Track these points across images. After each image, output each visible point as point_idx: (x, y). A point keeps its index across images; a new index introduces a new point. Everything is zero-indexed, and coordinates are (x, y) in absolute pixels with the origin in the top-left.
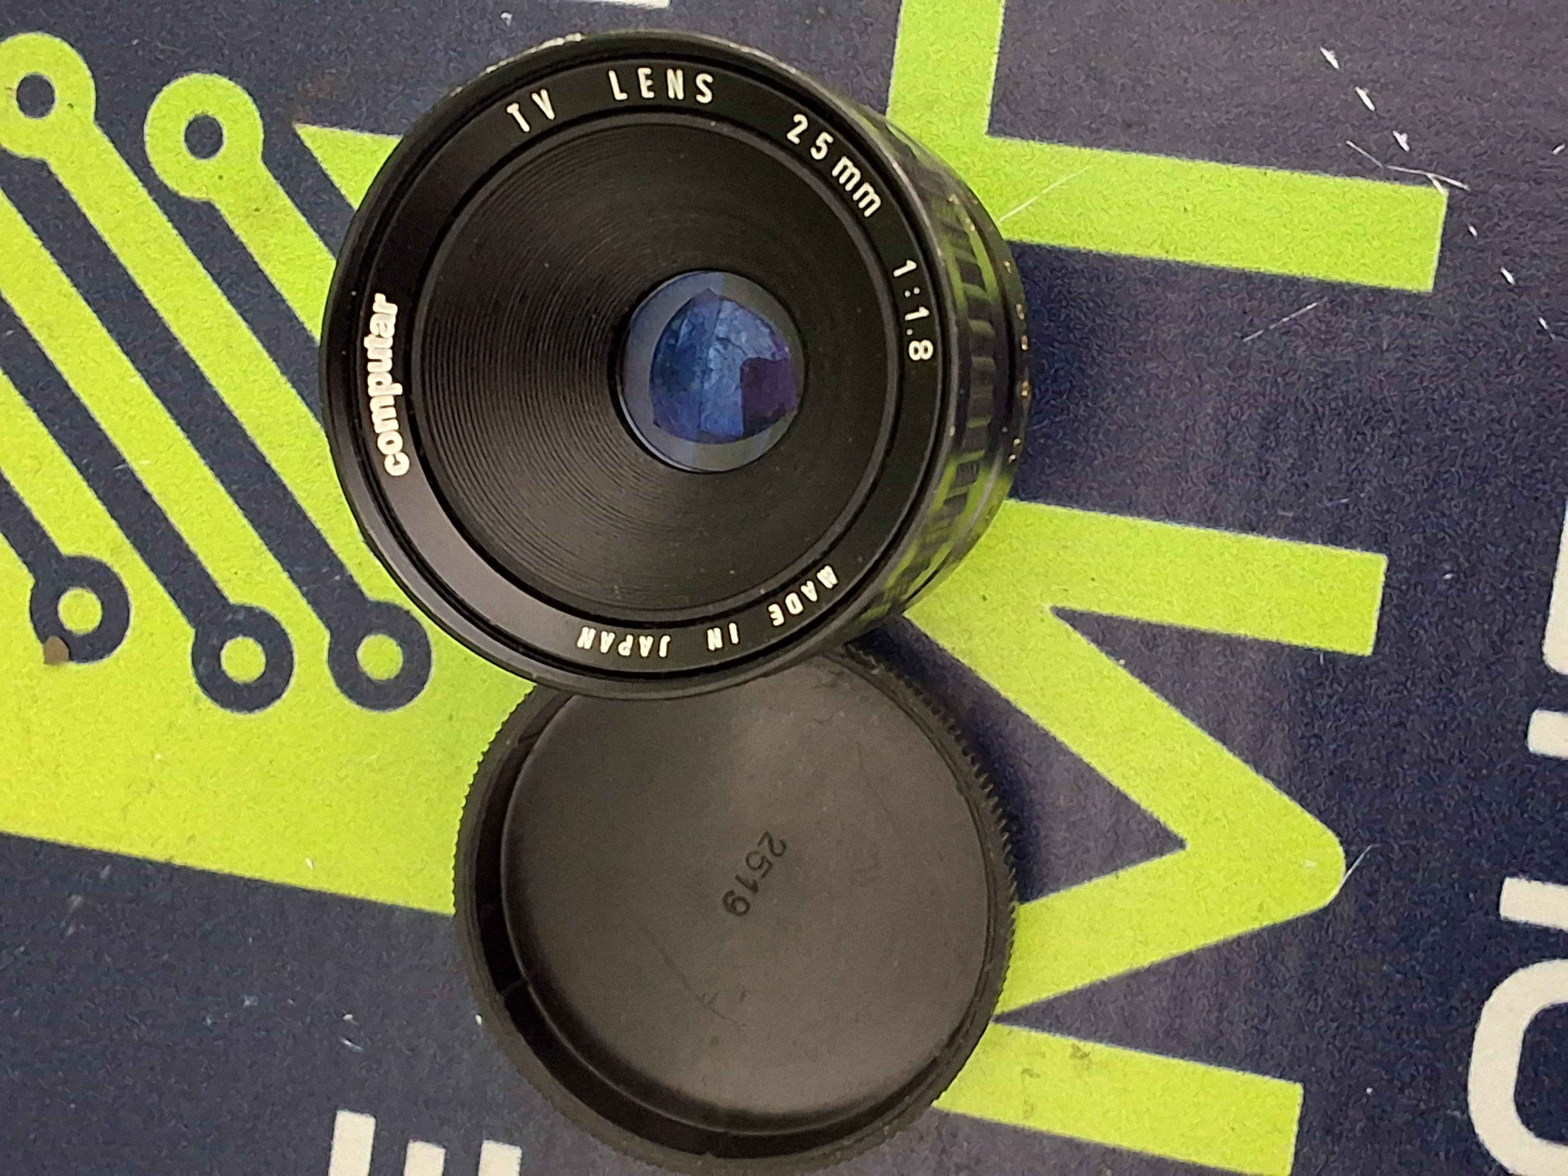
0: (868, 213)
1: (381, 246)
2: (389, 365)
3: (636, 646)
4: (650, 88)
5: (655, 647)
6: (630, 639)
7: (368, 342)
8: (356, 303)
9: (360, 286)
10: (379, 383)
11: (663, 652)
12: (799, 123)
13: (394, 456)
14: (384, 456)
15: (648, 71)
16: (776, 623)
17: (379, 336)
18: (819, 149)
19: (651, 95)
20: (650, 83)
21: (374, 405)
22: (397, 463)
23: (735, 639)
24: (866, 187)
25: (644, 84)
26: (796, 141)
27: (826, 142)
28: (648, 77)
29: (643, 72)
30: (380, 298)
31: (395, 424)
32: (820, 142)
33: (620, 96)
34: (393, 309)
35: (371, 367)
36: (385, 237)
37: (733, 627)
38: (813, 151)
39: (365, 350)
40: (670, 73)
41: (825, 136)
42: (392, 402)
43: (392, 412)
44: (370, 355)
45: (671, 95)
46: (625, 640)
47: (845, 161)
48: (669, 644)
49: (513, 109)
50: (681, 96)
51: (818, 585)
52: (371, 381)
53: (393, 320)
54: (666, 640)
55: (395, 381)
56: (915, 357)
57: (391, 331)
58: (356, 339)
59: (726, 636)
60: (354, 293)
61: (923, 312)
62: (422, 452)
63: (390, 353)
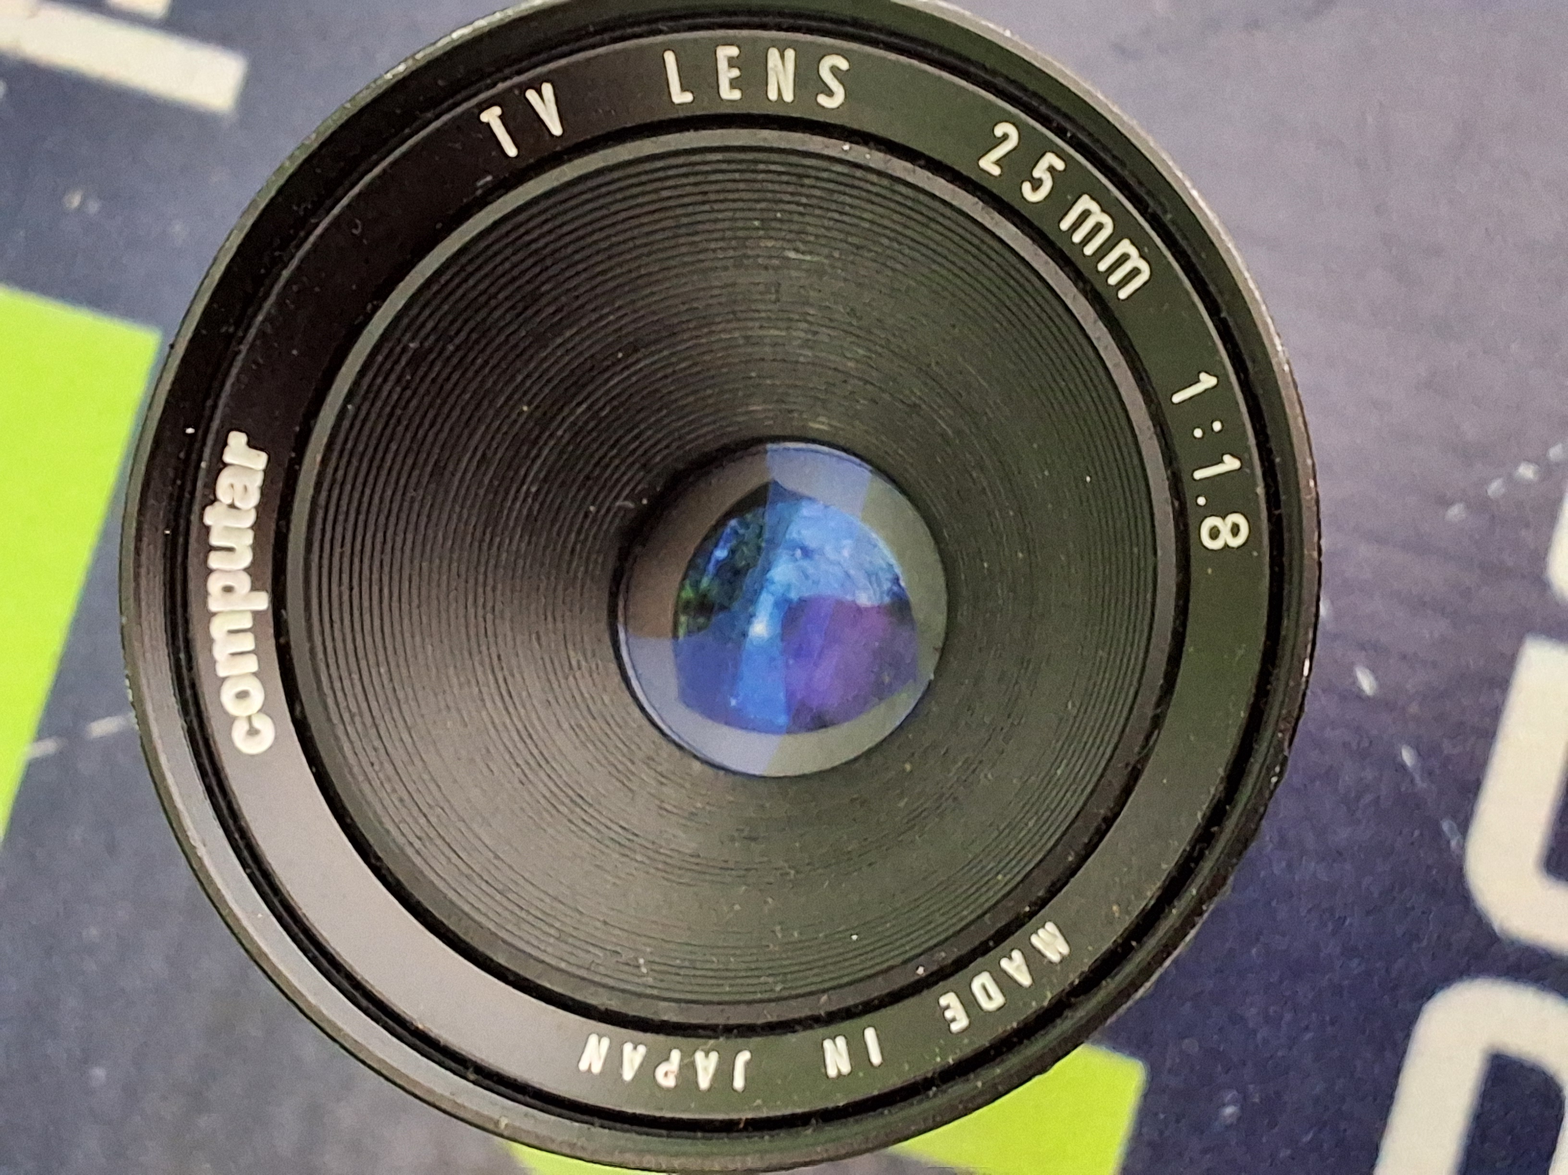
0: (1123, 294)
1: (244, 348)
2: (246, 558)
3: (688, 1069)
4: (734, 84)
5: (724, 1072)
6: (676, 1055)
7: (211, 517)
8: (194, 446)
9: (202, 422)
10: (228, 589)
11: (739, 1083)
12: (1005, 137)
13: (249, 718)
14: (232, 720)
15: (734, 51)
16: (955, 1027)
17: (232, 506)
18: (1037, 184)
19: (736, 95)
20: (735, 73)
21: (218, 629)
22: (253, 732)
23: (876, 1058)
24: (1125, 246)
25: (726, 74)
26: (996, 171)
27: (1051, 169)
28: (732, 62)
29: (725, 53)
30: (237, 440)
31: (251, 664)
32: (1040, 172)
33: (681, 97)
34: (260, 460)
35: (215, 561)
36: (253, 331)
37: (870, 1035)
38: (1026, 187)
39: (206, 530)
40: (773, 55)
41: (1050, 159)
42: (247, 623)
43: (248, 643)
44: (214, 541)
45: (773, 95)
46: (667, 1059)
47: (1085, 203)
48: (748, 1064)
49: (491, 116)
50: (788, 97)
51: (1034, 958)
52: (214, 585)
53: (259, 479)
54: (743, 1057)
55: (255, 588)
56: (1216, 545)
57: (254, 498)
58: (190, 511)
59: (857, 1051)
60: (190, 431)
61: (1230, 463)
62: (298, 709)
63: (249, 538)
